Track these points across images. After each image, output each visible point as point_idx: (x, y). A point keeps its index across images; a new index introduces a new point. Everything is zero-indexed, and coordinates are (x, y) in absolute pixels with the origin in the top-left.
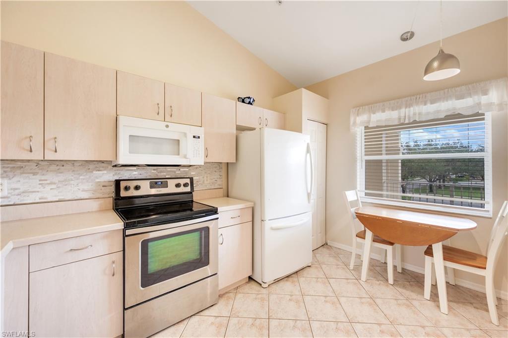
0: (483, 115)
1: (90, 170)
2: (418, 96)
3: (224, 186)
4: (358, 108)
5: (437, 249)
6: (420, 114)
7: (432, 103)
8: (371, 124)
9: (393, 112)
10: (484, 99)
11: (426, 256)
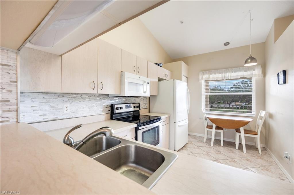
0: (252, 78)
1: (101, 99)
2: (229, 69)
3: (148, 107)
4: (203, 72)
5: (242, 129)
6: (230, 76)
7: (235, 72)
8: (210, 79)
9: (219, 75)
10: (254, 72)
11: (237, 133)
